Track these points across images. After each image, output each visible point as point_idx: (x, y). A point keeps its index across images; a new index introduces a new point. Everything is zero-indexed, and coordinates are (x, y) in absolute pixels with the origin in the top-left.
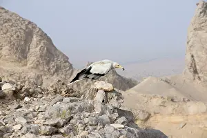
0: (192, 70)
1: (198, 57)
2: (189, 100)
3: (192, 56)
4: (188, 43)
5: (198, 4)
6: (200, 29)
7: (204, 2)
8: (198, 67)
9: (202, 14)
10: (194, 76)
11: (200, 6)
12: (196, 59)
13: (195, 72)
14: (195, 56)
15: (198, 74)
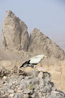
0: (4, 44)
1: (7, 38)
2: (2, 60)
3: (5, 38)
4: (2, 31)
5: (7, 12)
6: (8, 24)
7: (10, 11)
8: (7, 43)
9: (9, 17)
10: (5, 47)
11: (8, 13)
12: (6, 39)
13: (6, 45)
14: (6, 37)
15: (7, 46)
